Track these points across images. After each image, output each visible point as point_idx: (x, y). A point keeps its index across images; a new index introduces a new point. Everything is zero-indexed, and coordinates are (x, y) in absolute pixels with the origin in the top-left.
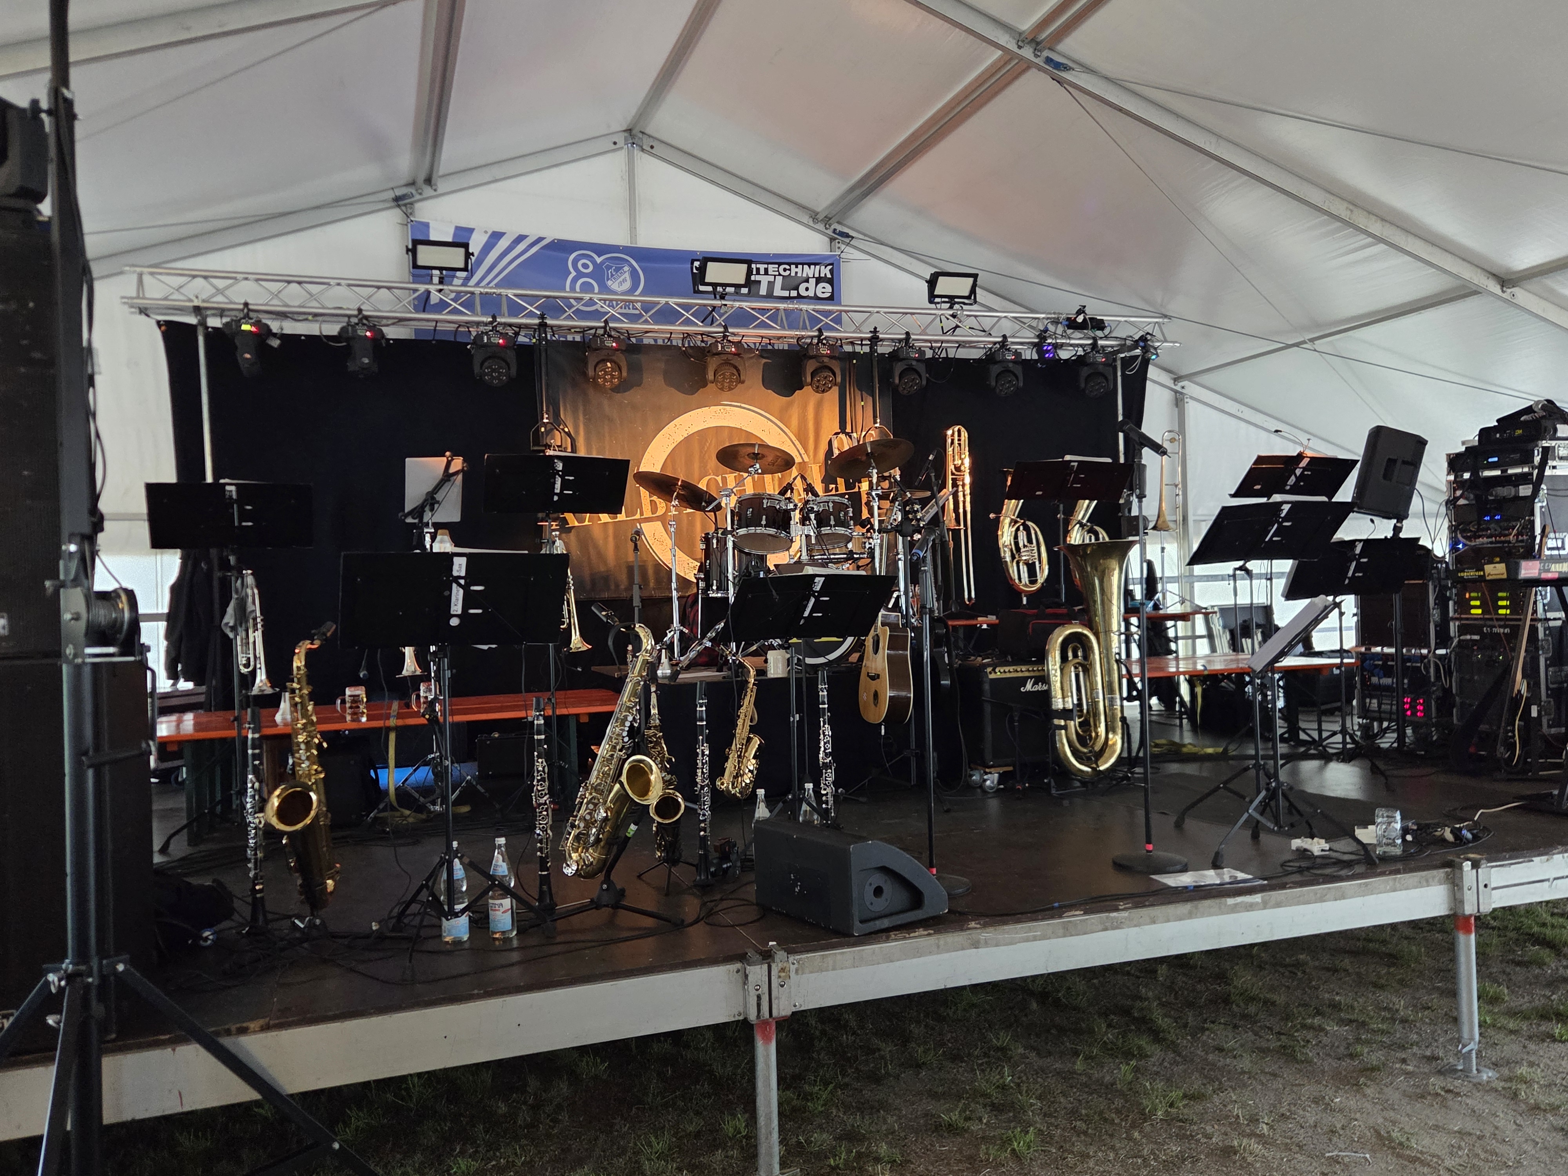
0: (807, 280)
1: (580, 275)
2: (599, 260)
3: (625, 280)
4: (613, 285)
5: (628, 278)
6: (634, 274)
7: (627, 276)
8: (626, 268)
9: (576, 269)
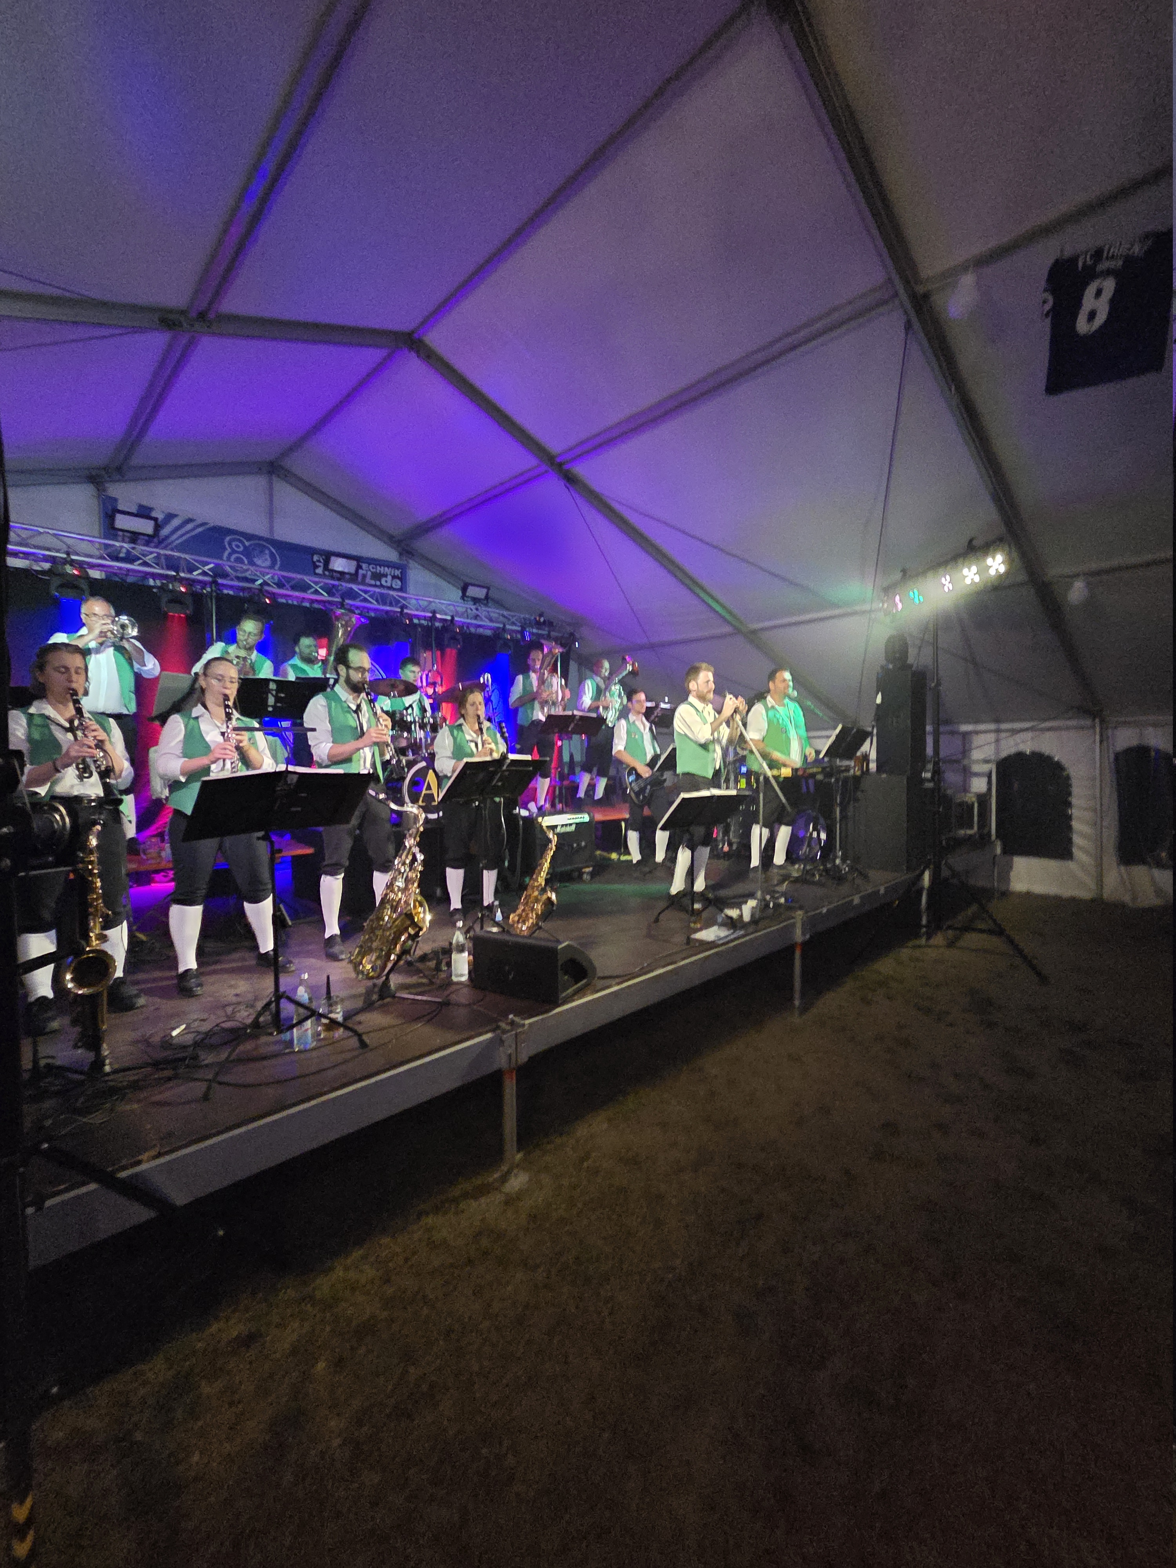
0: (386, 576)
1: (234, 552)
2: (247, 544)
3: (266, 560)
4: (259, 562)
5: (269, 559)
6: (272, 555)
7: (268, 557)
8: (267, 552)
9: (231, 547)
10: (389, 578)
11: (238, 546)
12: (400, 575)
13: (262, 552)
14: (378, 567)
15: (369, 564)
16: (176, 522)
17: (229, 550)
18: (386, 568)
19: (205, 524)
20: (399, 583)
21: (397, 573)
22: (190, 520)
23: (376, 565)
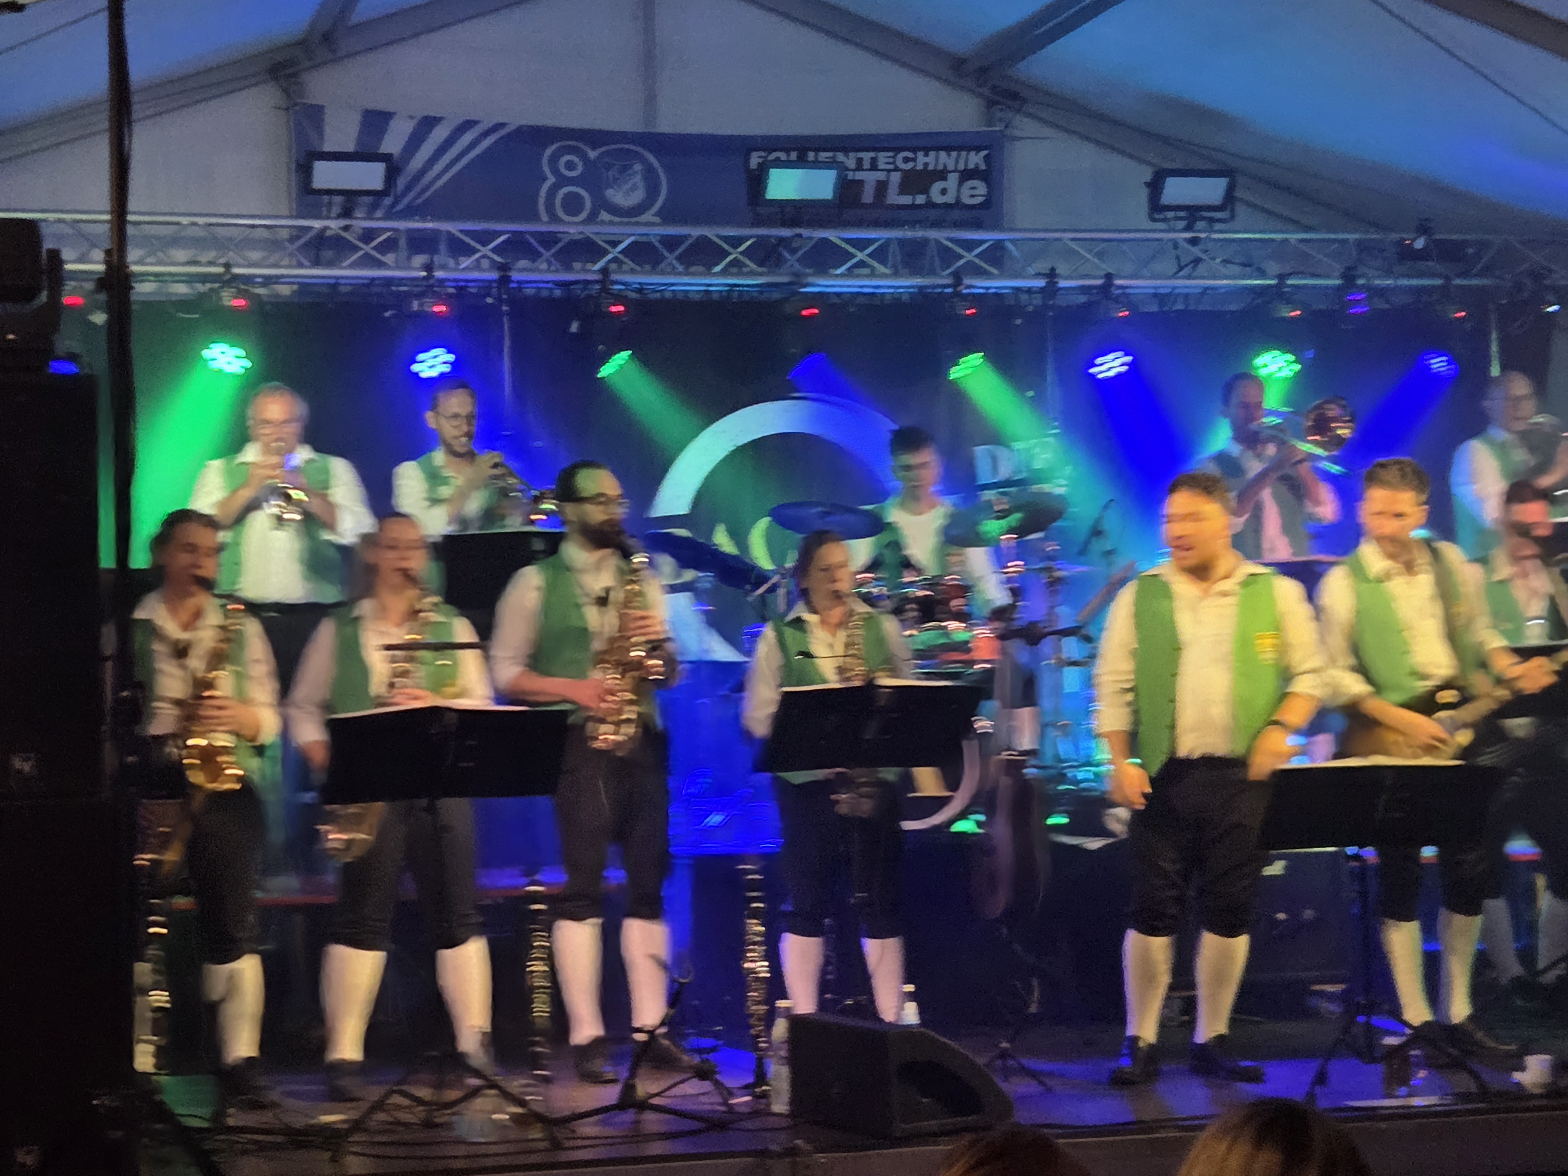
0: (942, 175)
1: (563, 181)
2: (592, 154)
3: (634, 188)
4: (617, 196)
5: (640, 184)
6: (650, 174)
7: (638, 179)
9: (556, 172)
10: (953, 178)
11: (570, 166)
12: (983, 167)
13: (625, 168)
14: (920, 155)
15: (897, 150)
16: (439, 134)
17: (551, 180)
18: (943, 154)
19: (501, 126)
20: (981, 188)
21: (976, 159)
22: (468, 124)
23: (914, 150)
